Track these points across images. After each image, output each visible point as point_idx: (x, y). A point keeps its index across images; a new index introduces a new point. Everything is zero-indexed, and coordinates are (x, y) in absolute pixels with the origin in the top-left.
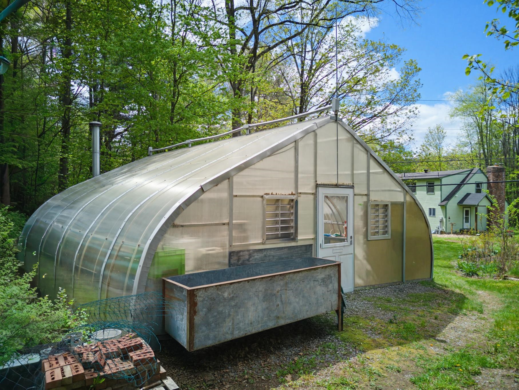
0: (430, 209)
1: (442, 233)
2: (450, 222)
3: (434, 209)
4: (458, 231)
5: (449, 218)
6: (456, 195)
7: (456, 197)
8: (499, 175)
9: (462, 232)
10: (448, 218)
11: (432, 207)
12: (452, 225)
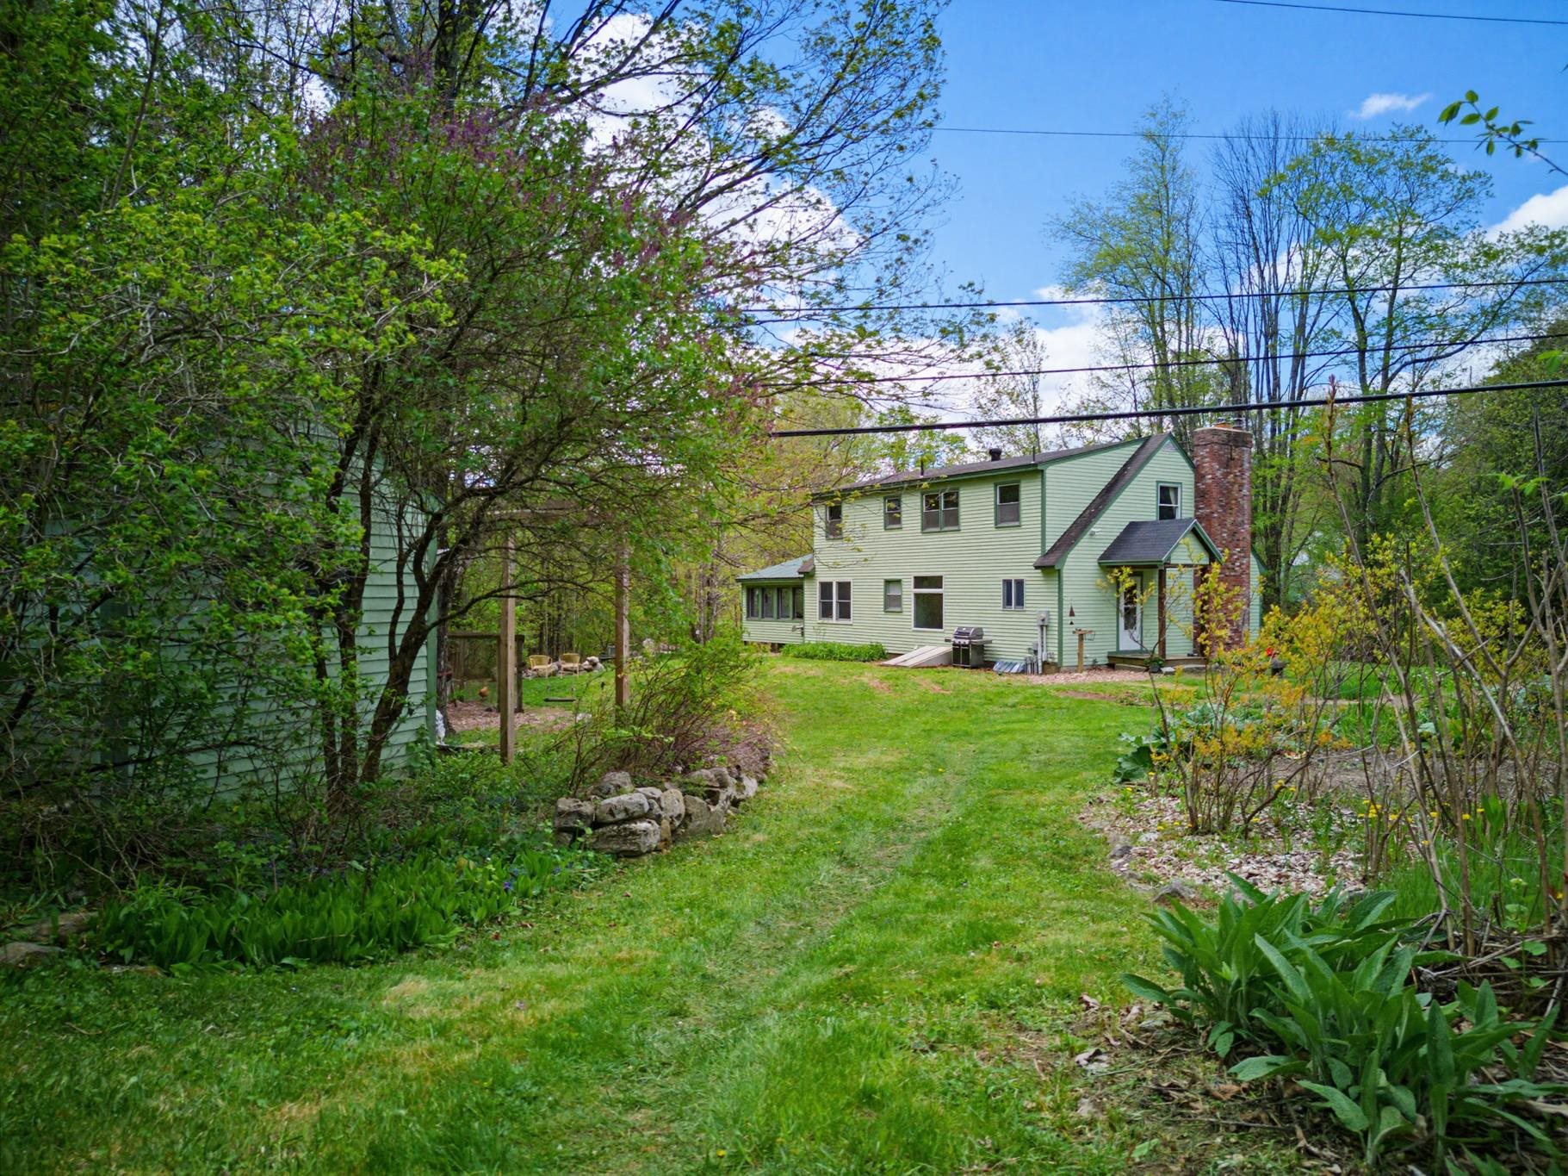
0: (1008, 583)
1: (1049, 667)
2: (1073, 628)
3: (1020, 583)
4: (1103, 660)
5: (1072, 614)
6: (1095, 528)
7: (1092, 534)
8: (1232, 459)
9: (1115, 662)
10: (1066, 611)
11: (1013, 577)
12: (1081, 637)
